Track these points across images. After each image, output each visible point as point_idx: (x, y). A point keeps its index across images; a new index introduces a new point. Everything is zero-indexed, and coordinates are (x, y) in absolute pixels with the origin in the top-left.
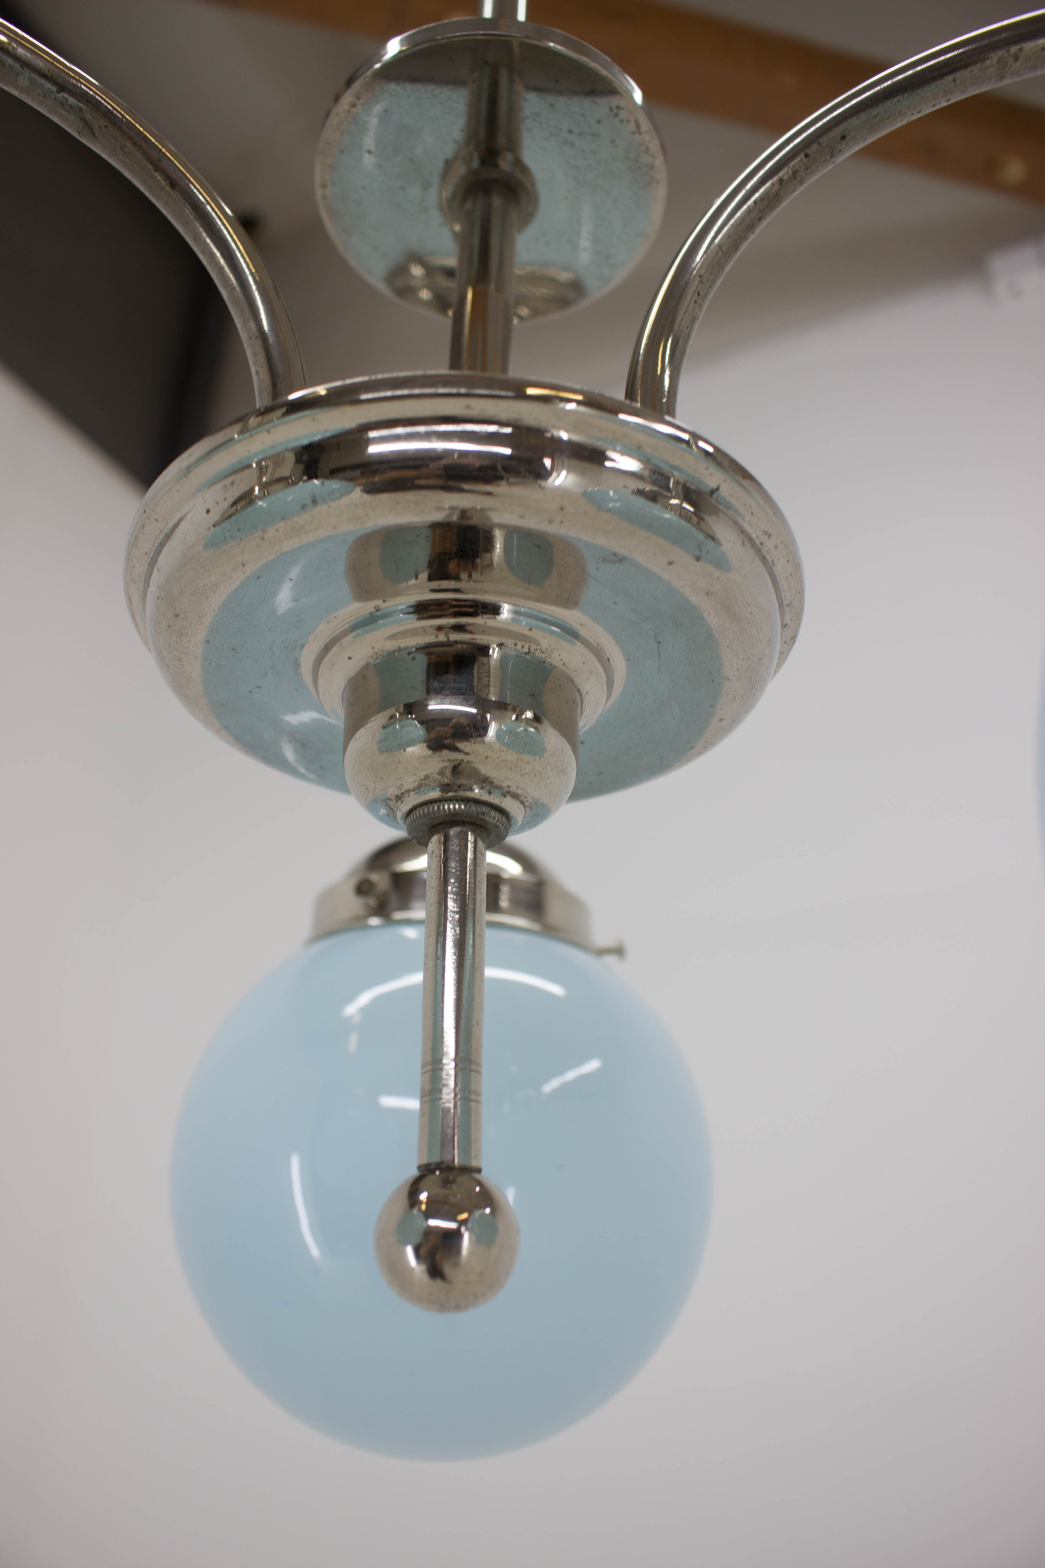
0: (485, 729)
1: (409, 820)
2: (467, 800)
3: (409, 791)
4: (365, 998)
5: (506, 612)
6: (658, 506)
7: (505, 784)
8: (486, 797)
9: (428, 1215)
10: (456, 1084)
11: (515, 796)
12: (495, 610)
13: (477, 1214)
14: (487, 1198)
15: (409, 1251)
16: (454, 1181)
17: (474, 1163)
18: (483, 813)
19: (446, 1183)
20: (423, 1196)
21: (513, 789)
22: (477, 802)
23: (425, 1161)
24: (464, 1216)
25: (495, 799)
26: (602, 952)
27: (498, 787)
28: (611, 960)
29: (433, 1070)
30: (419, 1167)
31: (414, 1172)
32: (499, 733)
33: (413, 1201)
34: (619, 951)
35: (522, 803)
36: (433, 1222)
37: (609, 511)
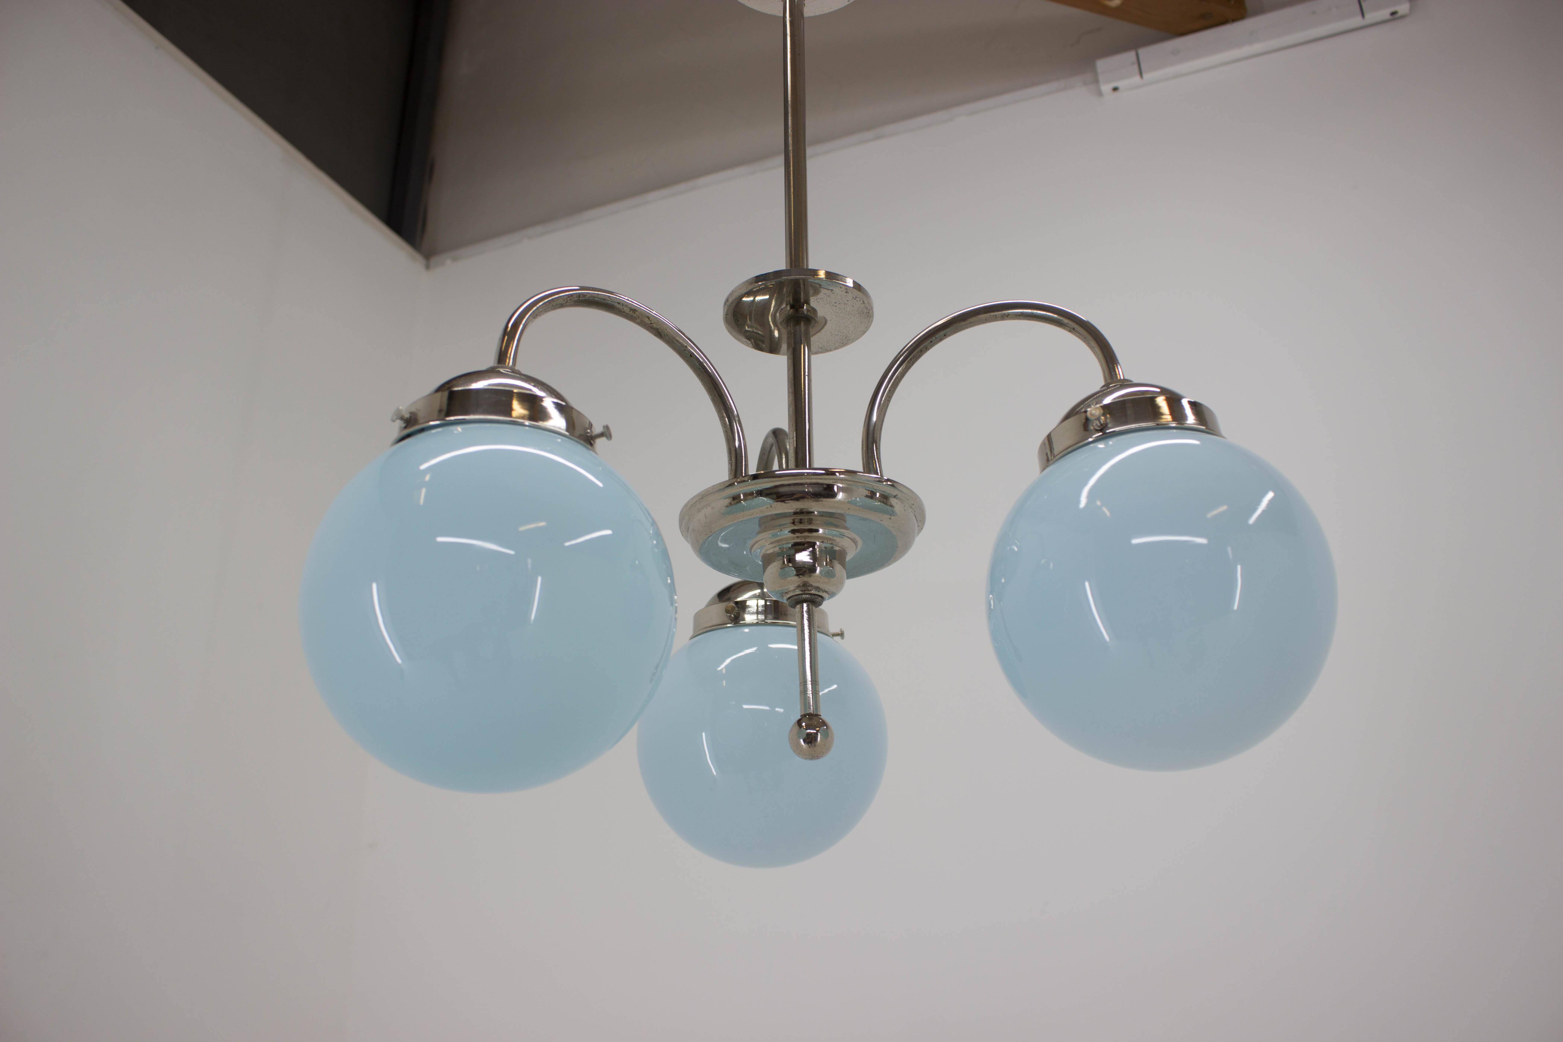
0: (815, 571)
1: (789, 600)
2: (811, 594)
3: (791, 591)
4: (728, 661)
5: (821, 531)
6: (873, 500)
7: (823, 589)
8: (817, 593)
9: (807, 729)
10: (812, 688)
11: (826, 592)
12: (817, 531)
13: (822, 728)
14: (824, 723)
15: (802, 741)
16: (812, 719)
17: (819, 713)
18: (816, 598)
19: (810, 719)
20: (804, 724)
21: (826, 590)
22: (814, 595)
23: (803, 713)
24: (818, 729)
25: (820, 594)
26: (834, 635)
27: (822, 590)
28: (838, 638)
29: (804, 685)
30: (801, 716)
31: (799, 717)
32: (821, 572)
33: (800, 726)
34: (841, 635)
35: (828, 594)
36: (808, 731)
37: (859, 506)
